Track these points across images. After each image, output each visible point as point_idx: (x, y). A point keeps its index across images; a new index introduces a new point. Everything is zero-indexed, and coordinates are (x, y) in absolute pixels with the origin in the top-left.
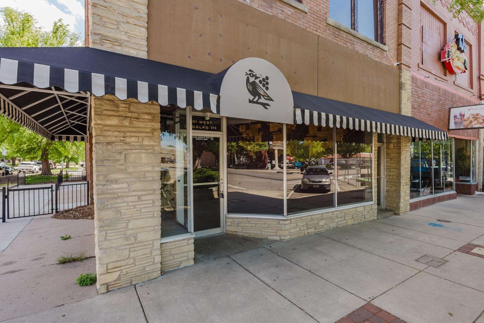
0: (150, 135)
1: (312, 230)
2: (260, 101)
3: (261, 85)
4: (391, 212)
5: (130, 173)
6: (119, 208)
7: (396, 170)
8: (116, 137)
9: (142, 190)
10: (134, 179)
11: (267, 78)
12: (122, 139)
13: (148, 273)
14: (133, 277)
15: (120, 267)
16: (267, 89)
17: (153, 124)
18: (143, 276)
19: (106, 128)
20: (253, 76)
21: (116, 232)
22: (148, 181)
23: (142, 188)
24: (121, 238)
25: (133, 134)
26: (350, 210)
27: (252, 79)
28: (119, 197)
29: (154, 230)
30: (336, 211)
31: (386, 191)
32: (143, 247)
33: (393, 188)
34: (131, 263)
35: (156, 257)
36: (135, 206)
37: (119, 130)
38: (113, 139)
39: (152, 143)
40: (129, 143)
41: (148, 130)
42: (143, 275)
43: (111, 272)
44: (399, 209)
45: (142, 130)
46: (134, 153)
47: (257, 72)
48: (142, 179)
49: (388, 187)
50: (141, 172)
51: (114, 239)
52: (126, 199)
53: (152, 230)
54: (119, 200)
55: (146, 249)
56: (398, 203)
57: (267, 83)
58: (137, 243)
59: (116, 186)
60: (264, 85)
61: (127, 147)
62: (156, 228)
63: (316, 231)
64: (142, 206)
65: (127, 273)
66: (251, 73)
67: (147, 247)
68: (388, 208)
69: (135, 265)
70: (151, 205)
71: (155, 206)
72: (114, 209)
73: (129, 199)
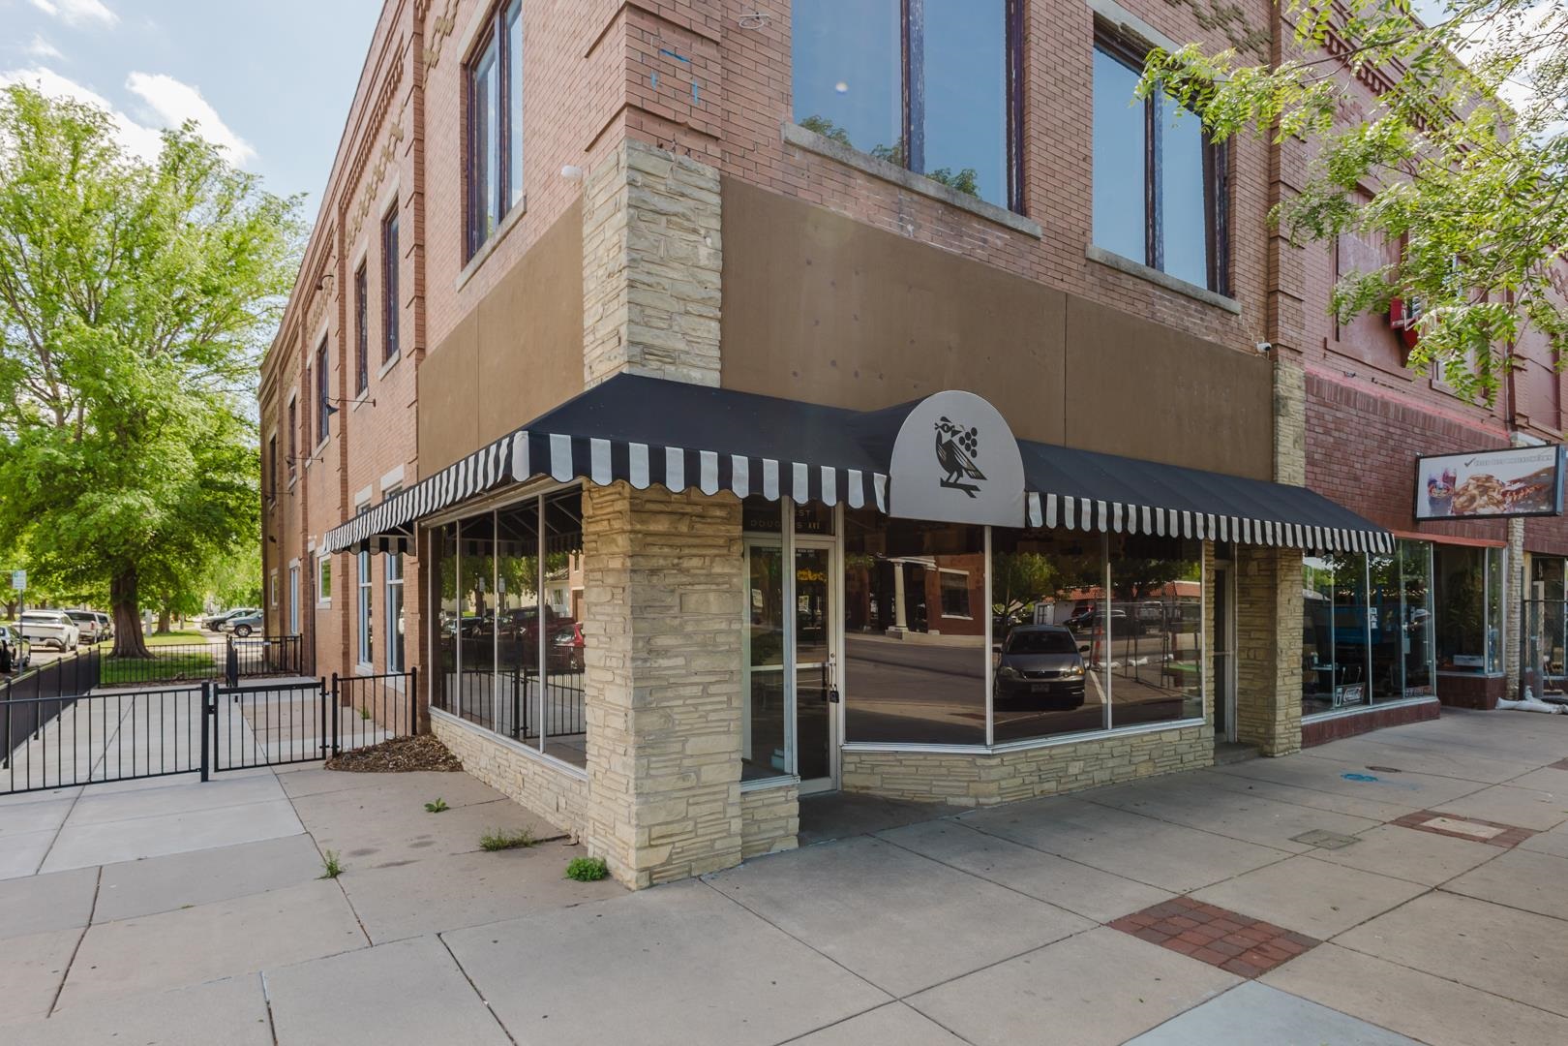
0: (725, 551)
1: (1051, 786)
2: (961, 481)
3: (962, 448)
4: (1252, 750)
5: (688, 636)
6: (668, 710)
7: (1263, 635)
8: (665, 557)
9: (710, 673)
10: (695, 649)
11: (974, 431)
12: (676, 561)
13: (717, 855)
14: (693, 861)
15: (671, 836)
16: (974, 454)
17: (729, 527)
18: (712, 860)
19: (649, 539)
20: (949, 429)
21: (665, 761)
22: (721, 652)
23: (709, 668)
24: (673, 774)
25: (694, 551)
26: (1145, 739)
27: (946, 437)
28: (670, 686)
29: (729, 761)
30: (1109, 739)
31: (1239, 693)
32: (712, 797)
33: (1259, 684)
34: (690, 828)
35: (733, 821)
36: (695, 706)
37: (670, 543)
38: (662, 562)
39: (727, 570)
40: (688, 570)
41: (721, 542)
42: (709, 857)
43: (656, 846)
44: (1271, 741)
45: (710, 542)
46: (696, 592)
47: (956, 423)
48: (710, 648)
49: (1245, 682)
50: (709, 632)
51: (661, 776)
52: (682, 691)
53: (726, 762)
54: (670, 694)
55: (715, 801)
56: (1270, 723)
57: (974, 443)
58: (700, 787)
59: (664, 662)
60: (968, 448)
61: (684, 580)
62: (733, 756)
63: (1060, 788)
64: (709, 707)
65: (682, 852)
66: (945, 425)
67: (717, 797)
68: (1244, 739)
69: (697, 836)
70: (725, 706)
71: (733, 709)
72: (661, 711)
73: (688, 691)
